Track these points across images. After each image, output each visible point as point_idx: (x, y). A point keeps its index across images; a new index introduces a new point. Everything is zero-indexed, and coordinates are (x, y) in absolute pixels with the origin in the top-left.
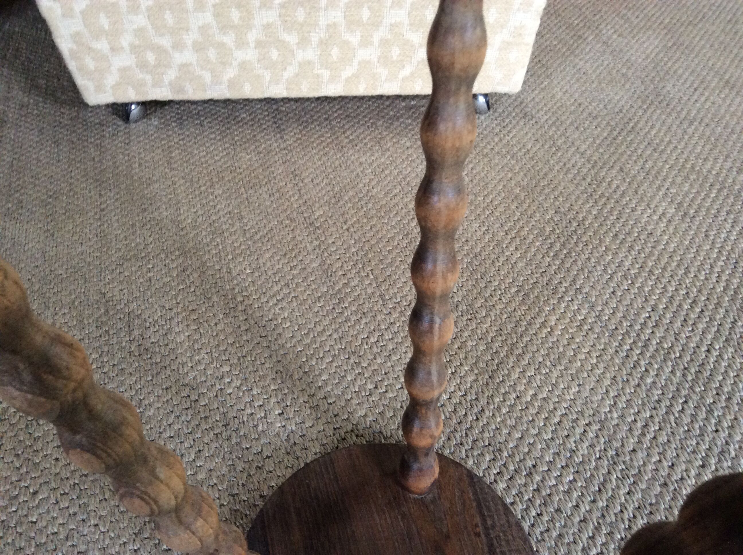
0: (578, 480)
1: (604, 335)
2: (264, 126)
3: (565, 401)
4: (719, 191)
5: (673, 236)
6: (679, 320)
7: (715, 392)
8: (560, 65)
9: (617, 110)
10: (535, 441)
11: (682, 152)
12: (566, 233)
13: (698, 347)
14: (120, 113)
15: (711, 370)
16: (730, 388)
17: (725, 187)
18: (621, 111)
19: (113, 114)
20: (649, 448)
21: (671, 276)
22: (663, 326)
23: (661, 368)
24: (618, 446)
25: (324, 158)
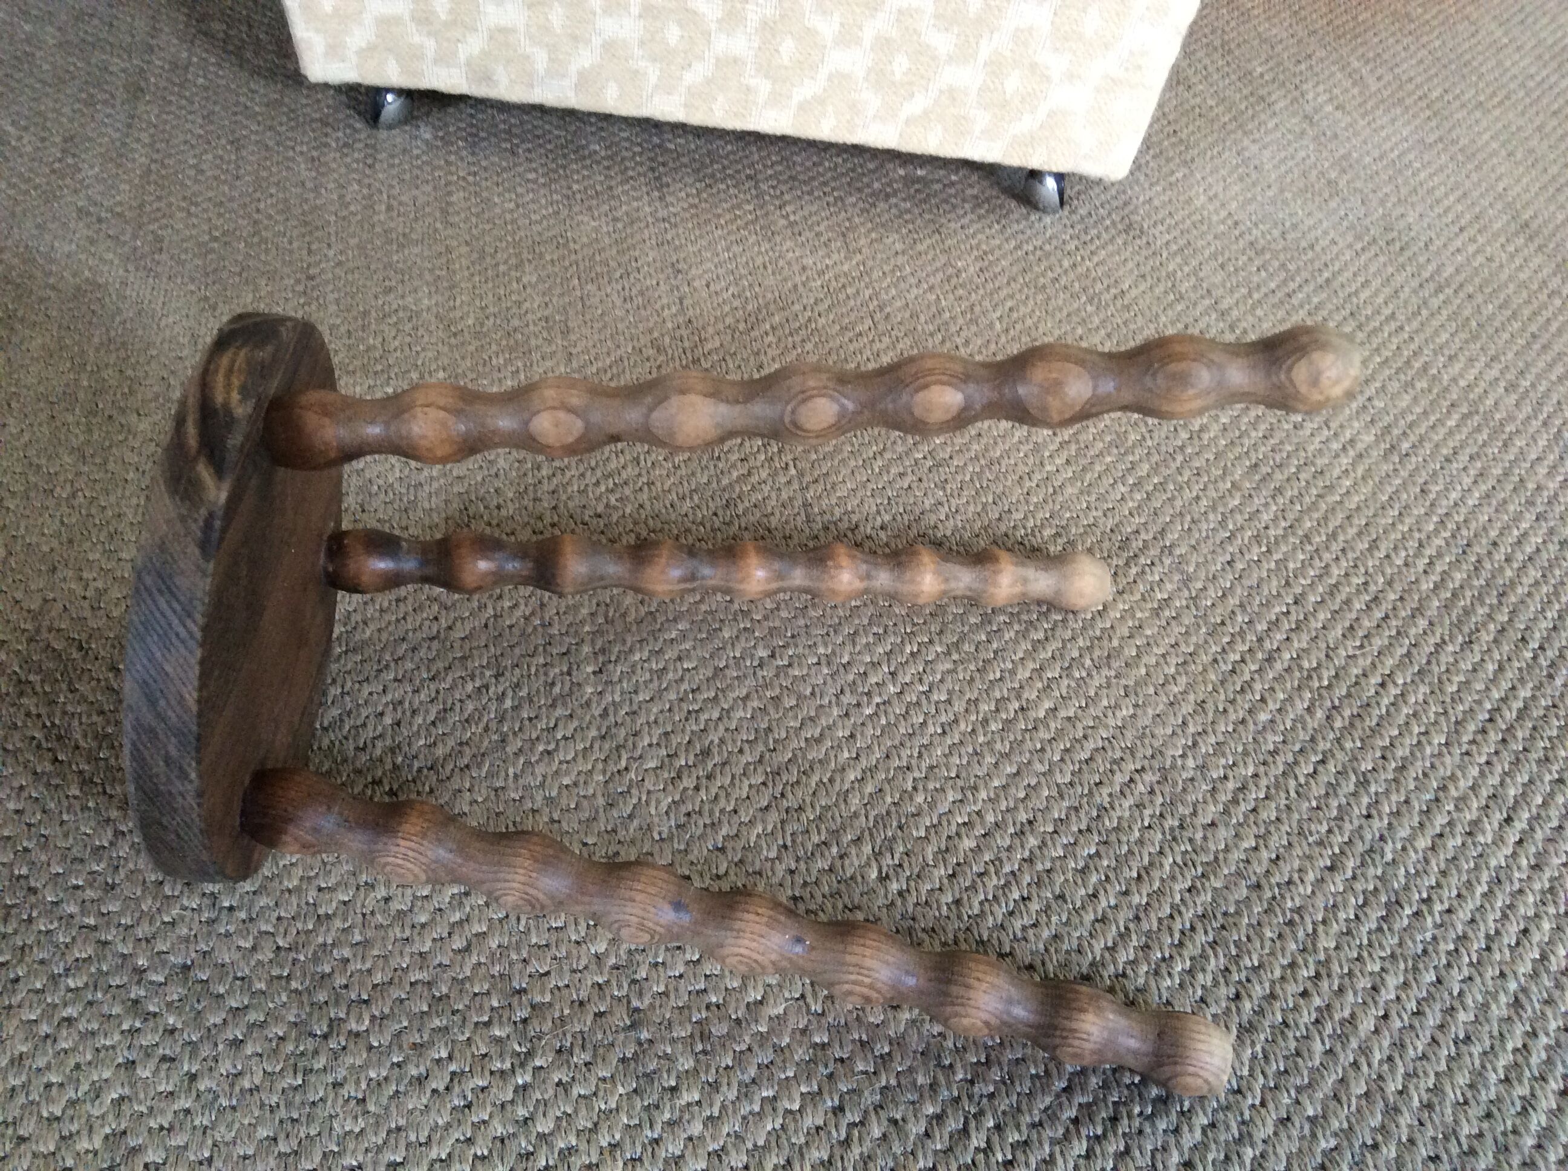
0: (1103, 854)
1: (1197, 631)
2: (631, 173)
3: (1106, 727)
4: (1465, 417)
5: (1360, 482)
6: (1340, 626)
7: (1378, 754)
8: (1212, 146)
9: (1304, 244)
10: (1039, 783)
11: (1412, 338)
12: (1163, 449)
14: (362, 107)
15: (1381, 717)
16: (1407, 751)
18: (1312, 247)
19: (349, 107)
20: (1240, 825)
21: (1343, 550)
22: (1309, 631)
23: (1290, 699)
24: (1187, 812)
25: (735, 248)
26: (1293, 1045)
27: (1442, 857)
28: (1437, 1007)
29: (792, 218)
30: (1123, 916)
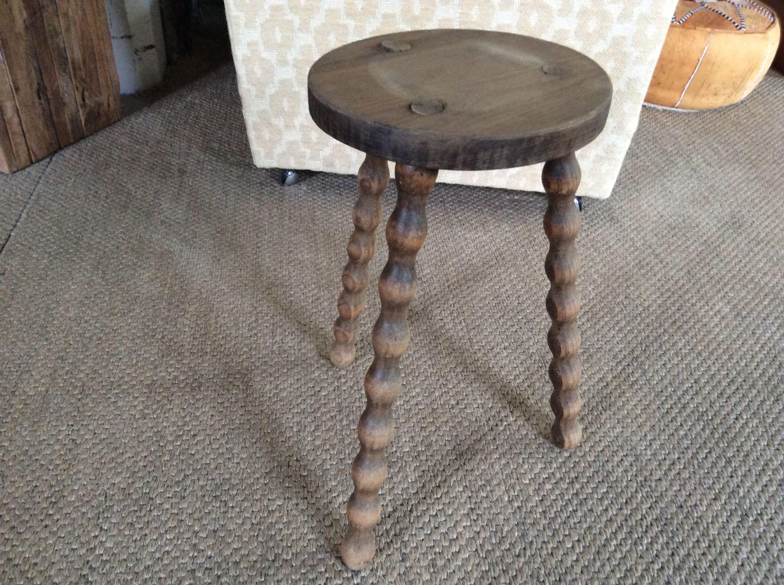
0: (610, 492)
1: (650, 395)
2: (390, 201)
3: (610, 437)
4: (772, 300)
5: (724, 329)
6: (716, 393)
7: (735, 449)
8: (649, 183)
9: (694, 225)
10: (579, 461)
11: (746, 266)
12: (632, 315)
13: (728, 414)
14: (278, 177)
15: (736, 433)
16: (749, 448)
17: (778, 298)
18: (697, 226)
19: (272, 178)
20: (672, 480)
21: (716, 359)
22: (702, 395)
23: (694, 425)
24: (648, 474)
25: (435, 231)
26: (699, 576)
27: (767, 495)
28: (767, 562)
29: (460, 218)
30: (620, 519)
